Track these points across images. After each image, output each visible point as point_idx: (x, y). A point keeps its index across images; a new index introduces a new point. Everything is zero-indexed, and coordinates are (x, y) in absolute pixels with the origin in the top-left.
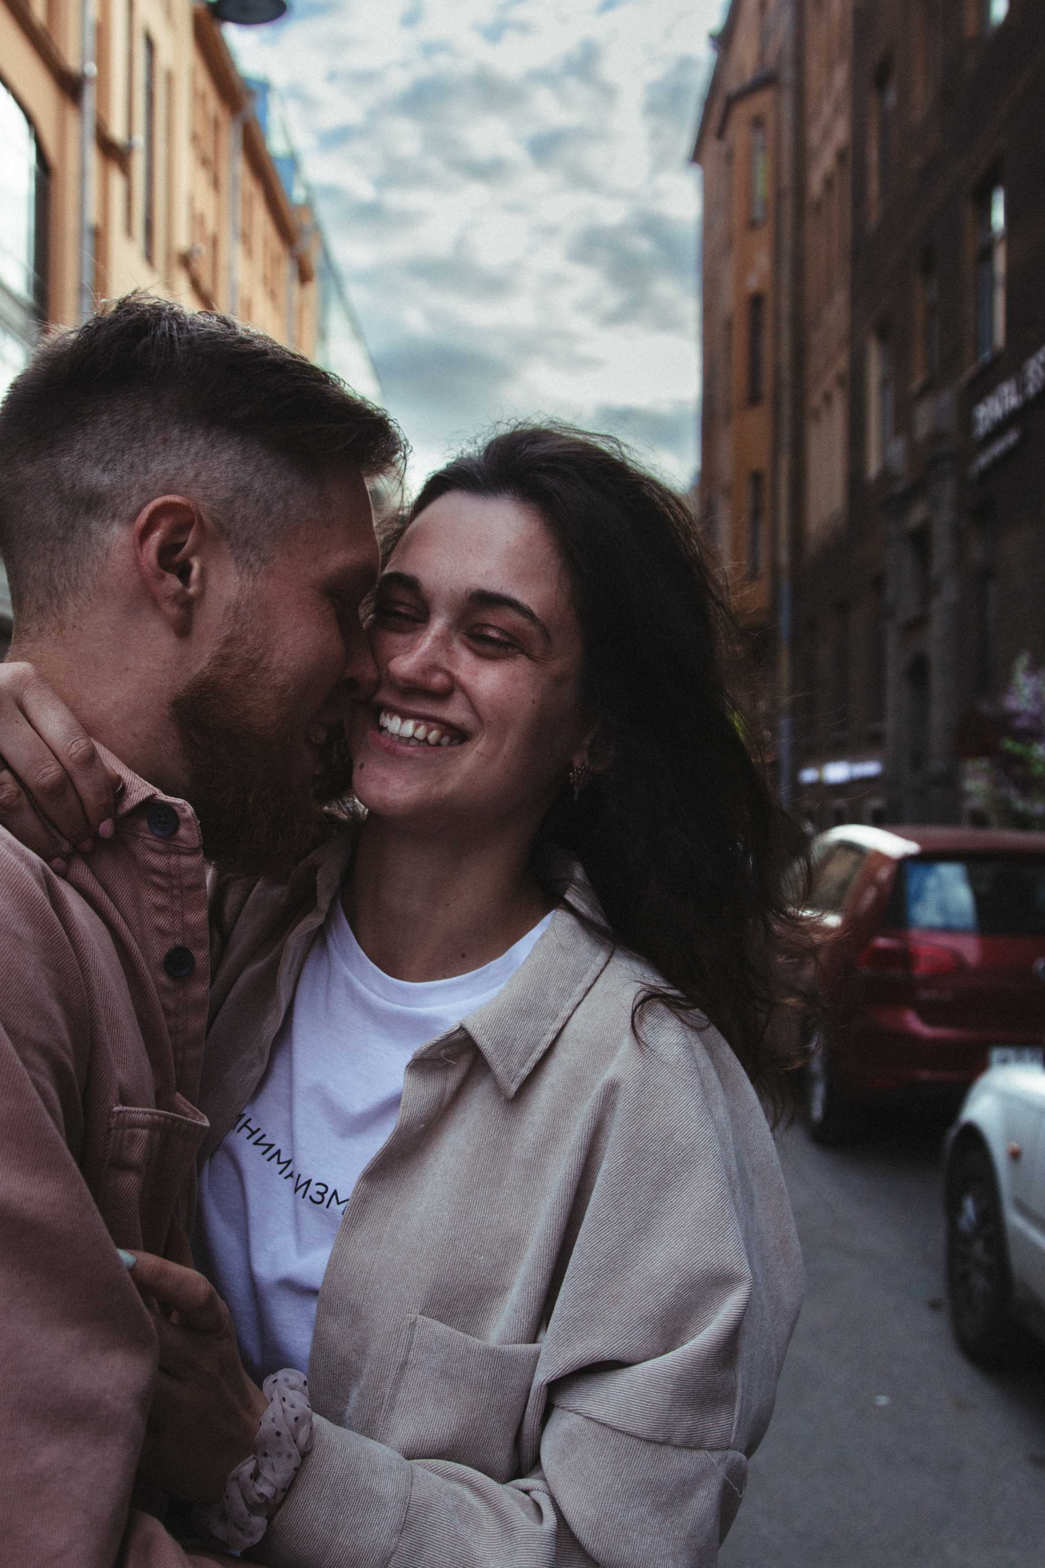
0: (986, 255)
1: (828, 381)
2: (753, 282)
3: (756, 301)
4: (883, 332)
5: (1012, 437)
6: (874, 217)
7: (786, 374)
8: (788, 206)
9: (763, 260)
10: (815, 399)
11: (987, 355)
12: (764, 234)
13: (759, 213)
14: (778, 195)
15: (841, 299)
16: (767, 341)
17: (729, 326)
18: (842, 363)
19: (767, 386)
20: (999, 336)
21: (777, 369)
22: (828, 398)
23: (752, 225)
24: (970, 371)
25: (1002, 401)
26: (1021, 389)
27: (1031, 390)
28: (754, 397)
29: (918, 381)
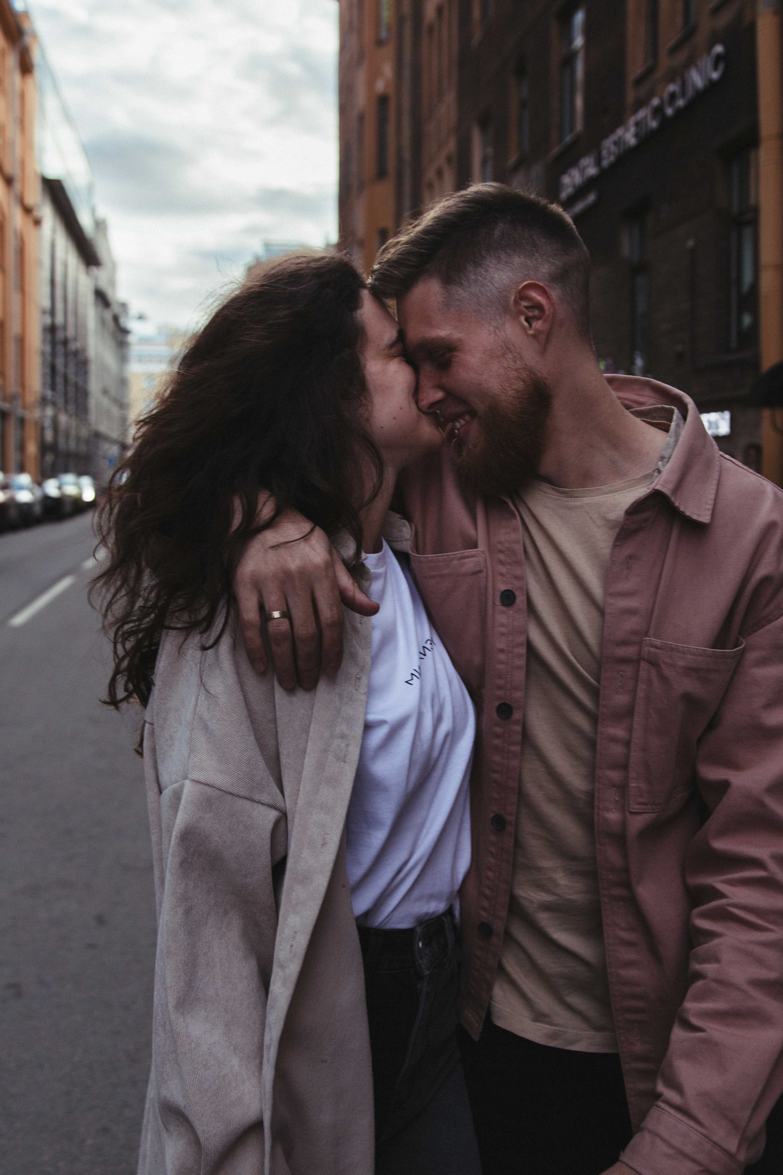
0: (569, 60)
1: (441, 160)
2: (380, 86)
3: (383, 101)
4: (484, 123)
5: (591, 198)
6: (477, 36)
7: (407, 155)
8: (408, 26)
9: (388, 70)
10: (430, 174)
11: (568, 139)
12: (389, 51)
13: (384, 34)
14: (400, 20)
15: (450, 98)
16: (391, 128)
17: (361, 118)
18: (451, 146)
19: (391, 164)
20: (579, 126)
21: (399, 150)
22: (440, 173)
23: (379, 43)
24: (556, 150)
25: (582, 171)
26: (598, 162)
27: (605, 163)
28: (381, 173)
29: (513, 159)
